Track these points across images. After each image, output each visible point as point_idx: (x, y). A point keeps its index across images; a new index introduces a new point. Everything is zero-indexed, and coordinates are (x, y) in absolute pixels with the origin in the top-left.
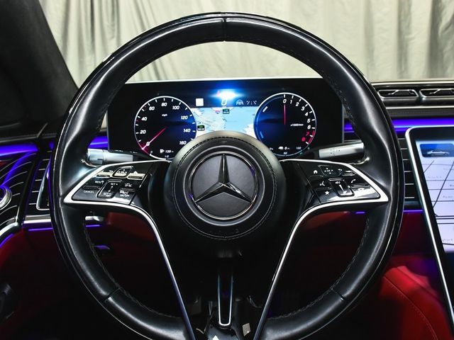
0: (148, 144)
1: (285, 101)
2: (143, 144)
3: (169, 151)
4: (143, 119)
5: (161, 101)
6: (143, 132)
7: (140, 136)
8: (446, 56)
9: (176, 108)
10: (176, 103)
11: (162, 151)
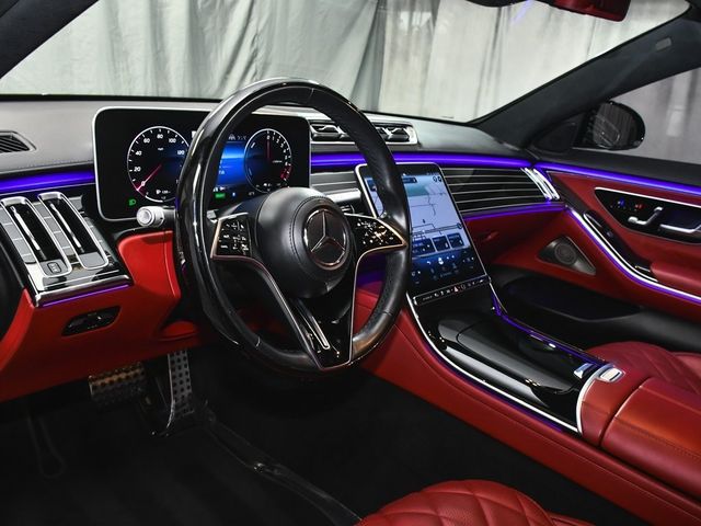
0: (143, 184)
1: (268, 137)
2: (138, 184)
3: (166, 192)
4: (137, 153)
5: (156, 131)
6: (137, 169)
7: (134, 175)
8: (207, 37)
9: (172, 141)
10: (172, 135)
11: (158, 192)
